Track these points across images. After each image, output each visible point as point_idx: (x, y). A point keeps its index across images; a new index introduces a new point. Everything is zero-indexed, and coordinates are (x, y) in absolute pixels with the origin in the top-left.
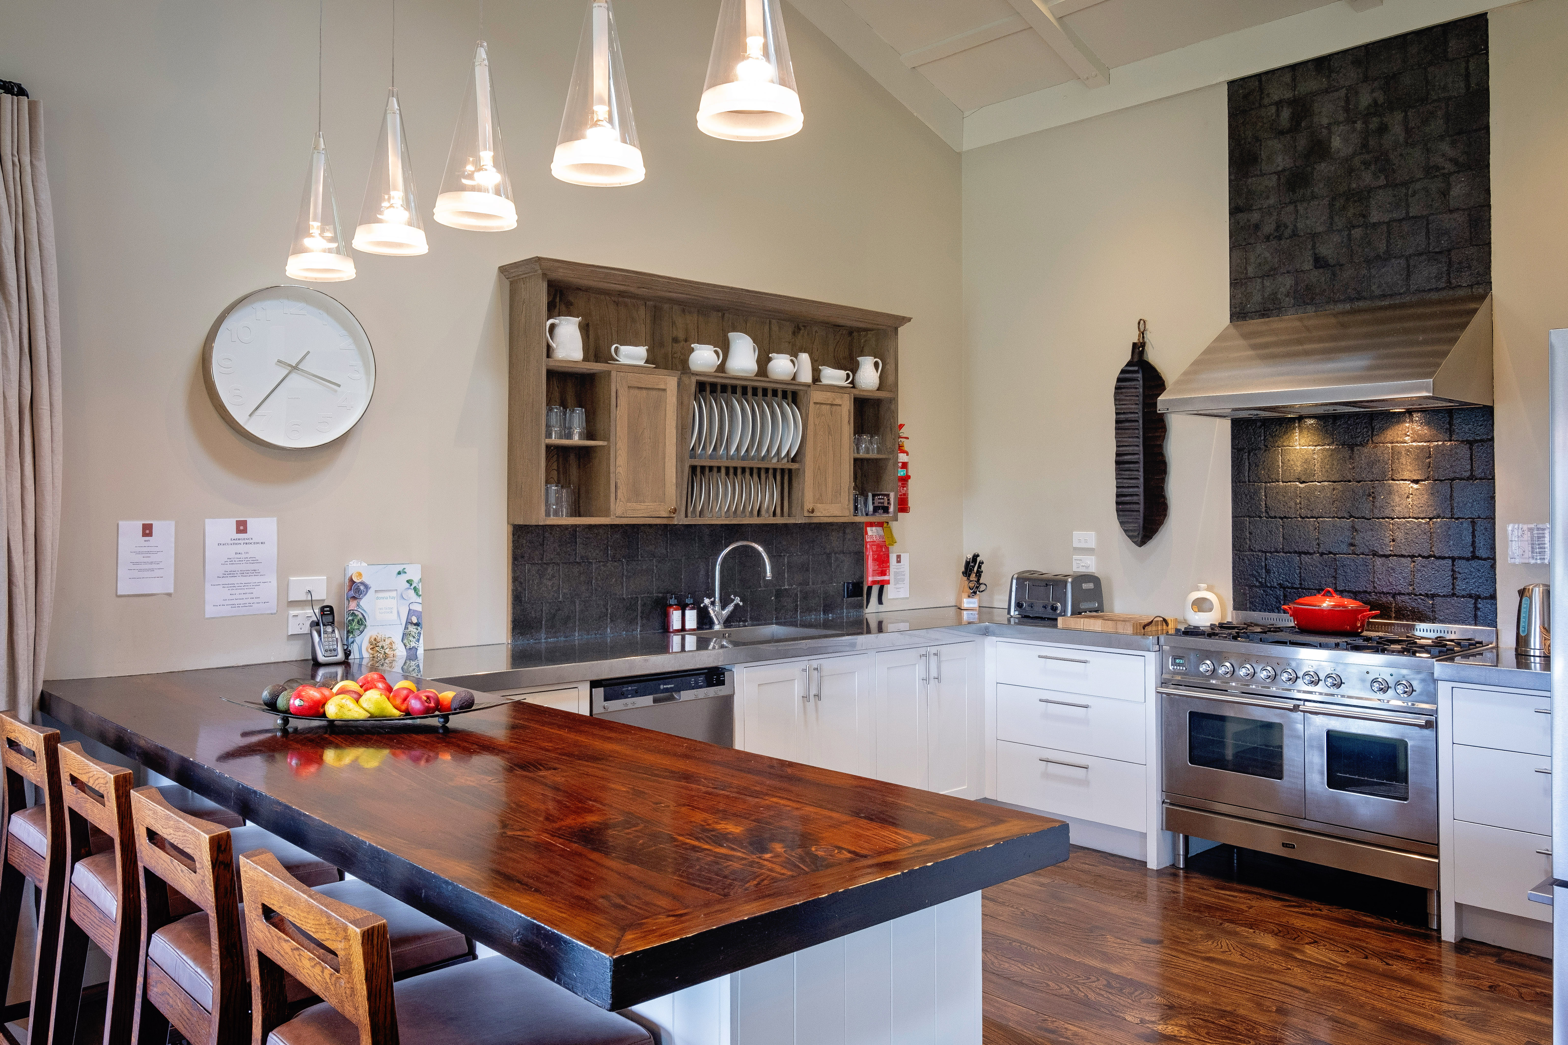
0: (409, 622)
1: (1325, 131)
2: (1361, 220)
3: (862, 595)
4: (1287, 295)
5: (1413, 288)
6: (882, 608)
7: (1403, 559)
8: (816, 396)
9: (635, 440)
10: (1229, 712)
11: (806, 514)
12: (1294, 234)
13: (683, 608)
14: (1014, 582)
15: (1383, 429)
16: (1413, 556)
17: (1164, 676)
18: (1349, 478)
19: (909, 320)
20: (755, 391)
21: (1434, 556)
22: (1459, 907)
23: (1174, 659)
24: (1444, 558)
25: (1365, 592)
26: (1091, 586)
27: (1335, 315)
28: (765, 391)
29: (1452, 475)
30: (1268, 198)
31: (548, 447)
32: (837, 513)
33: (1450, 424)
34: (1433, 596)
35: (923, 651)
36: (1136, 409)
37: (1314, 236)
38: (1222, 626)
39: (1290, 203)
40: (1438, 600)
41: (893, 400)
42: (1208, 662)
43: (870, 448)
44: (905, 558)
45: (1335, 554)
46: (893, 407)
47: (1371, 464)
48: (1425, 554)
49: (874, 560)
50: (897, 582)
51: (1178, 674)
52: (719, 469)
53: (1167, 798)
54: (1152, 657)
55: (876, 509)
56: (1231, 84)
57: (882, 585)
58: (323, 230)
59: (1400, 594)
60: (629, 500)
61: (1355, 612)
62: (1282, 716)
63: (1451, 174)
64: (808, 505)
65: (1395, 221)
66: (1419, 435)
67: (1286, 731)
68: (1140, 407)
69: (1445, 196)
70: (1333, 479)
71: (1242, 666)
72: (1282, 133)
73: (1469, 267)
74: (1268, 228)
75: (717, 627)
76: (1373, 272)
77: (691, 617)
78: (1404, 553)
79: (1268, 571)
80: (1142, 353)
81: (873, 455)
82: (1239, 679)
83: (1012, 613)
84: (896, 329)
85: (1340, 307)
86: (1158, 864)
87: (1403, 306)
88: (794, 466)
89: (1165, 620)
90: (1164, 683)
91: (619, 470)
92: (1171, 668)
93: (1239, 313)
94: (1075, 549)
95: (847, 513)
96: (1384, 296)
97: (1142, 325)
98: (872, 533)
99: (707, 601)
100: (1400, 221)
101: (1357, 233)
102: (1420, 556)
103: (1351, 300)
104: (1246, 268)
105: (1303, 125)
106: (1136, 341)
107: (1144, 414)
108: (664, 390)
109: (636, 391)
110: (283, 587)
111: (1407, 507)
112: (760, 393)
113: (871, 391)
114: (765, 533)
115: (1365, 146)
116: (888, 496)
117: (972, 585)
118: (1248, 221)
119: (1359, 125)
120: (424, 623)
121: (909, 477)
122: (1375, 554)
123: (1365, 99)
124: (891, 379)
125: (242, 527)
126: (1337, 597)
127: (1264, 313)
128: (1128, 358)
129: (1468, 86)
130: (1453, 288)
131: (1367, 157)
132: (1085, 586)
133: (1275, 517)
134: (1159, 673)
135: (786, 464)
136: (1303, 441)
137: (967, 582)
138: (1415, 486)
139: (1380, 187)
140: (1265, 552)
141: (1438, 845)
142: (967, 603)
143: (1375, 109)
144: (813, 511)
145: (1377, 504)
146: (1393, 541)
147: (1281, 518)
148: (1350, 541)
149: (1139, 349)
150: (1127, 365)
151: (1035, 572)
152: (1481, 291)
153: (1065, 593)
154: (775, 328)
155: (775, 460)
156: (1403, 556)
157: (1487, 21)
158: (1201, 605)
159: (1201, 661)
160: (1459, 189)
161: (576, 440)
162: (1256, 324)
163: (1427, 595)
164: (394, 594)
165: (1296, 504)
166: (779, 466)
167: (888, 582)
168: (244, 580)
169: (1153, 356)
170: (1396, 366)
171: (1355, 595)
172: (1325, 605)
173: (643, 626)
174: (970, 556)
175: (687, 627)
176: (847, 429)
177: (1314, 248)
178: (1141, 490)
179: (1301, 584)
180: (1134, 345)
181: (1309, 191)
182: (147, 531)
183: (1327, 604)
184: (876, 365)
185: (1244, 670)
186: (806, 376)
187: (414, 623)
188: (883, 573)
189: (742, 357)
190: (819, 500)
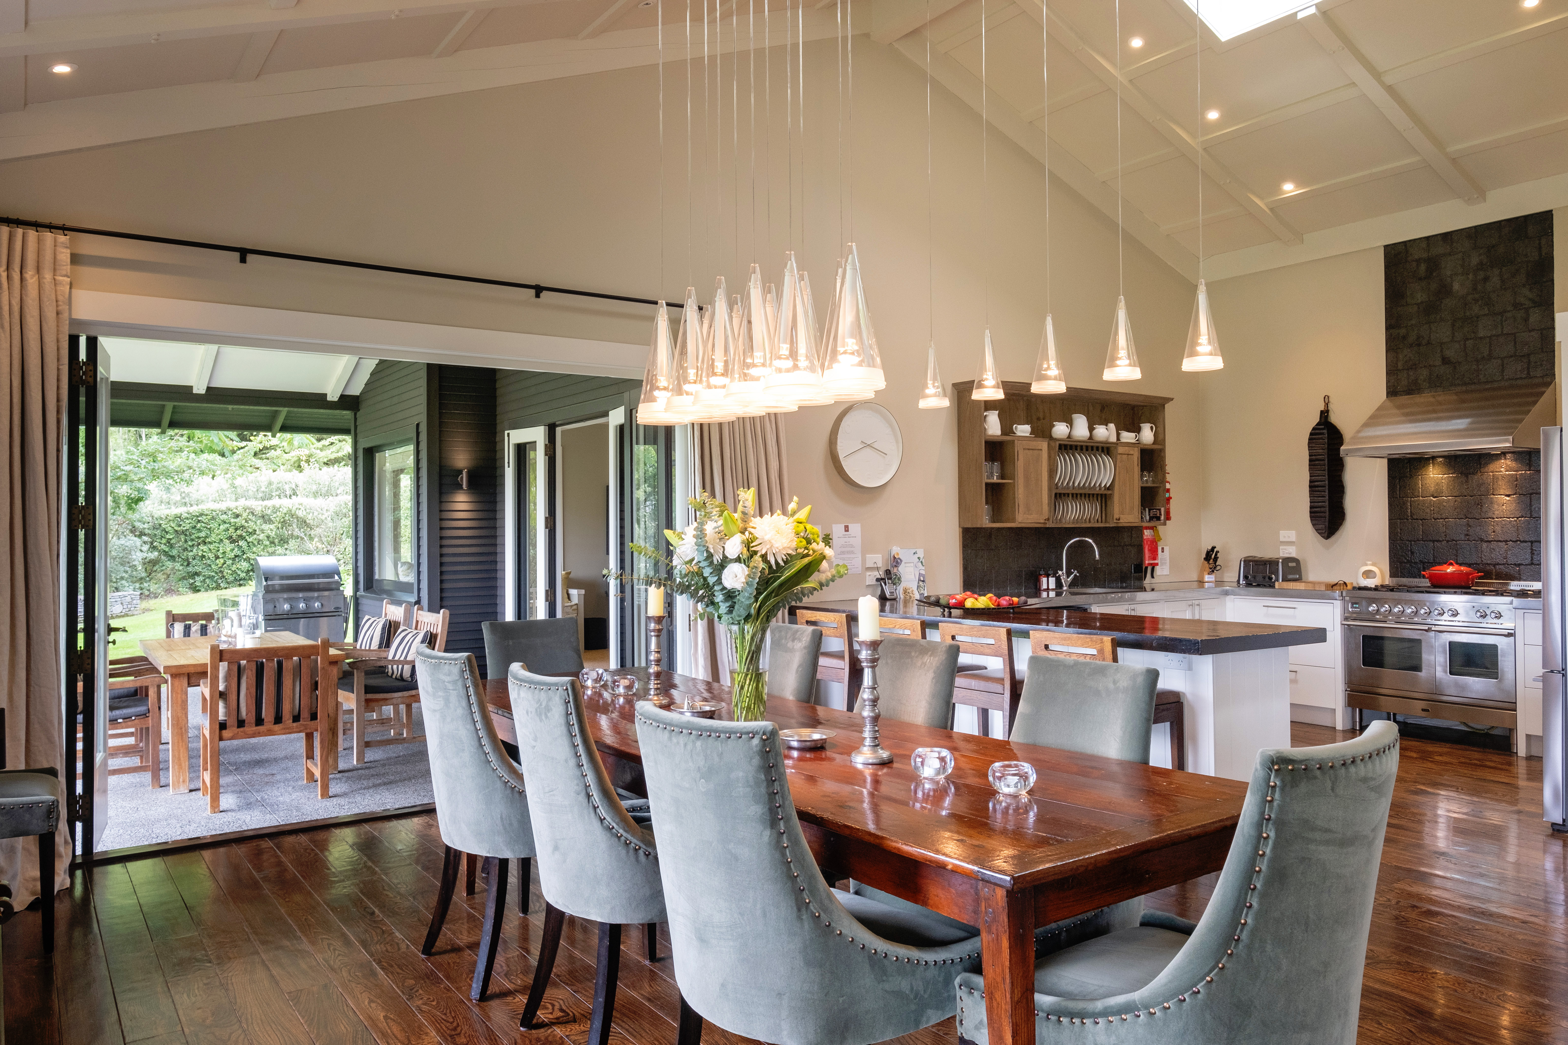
0: (919, 580)
1: (1449, 279)
2: (1473, 335)
3: (1142, 572)
4: (1424, 381)
5: (1506, 377)
6: (1153, 581)
7: (1500, 543)
8: (1121, 450)
9: (1027, 479)
10: (1387, 634)
11: (1115, 521)
12: (1429, 343)
13: (1048, 576)
14: (1242, 563)
15: (1487, 464)
16: (1506, 541)
17: (1346, 615)
18: (1465, 494)
19: (1172, 399)
20: (1087, 447)
21: (1520, 541)
22: (1528, 737)
23: (1353, 604)
24: (1526, 542)
25: (1476, 564)
26: (1294, 564)
27: (1456, 394)
28: (1092, 447)
29: (1531, 491)
30: (1410, 320)
31: (987, 484)
32: (1132, 520)
33: (1530, 460)
34: (1519, 565)
35: (1190, 603)
36: (1322, 452)
37: (1441, 344)
38: (1382, 586)
39: (1426, 323)
40: (1522, 567)
41: (1162, 450)
42: (1374, 605)
43: (1149, 480)
44: (1166, 549)
45: (1456, 541)
46: (1162, 454)
47: (1480, 485)
48: (1514, 540)
49: (1149, 550)
50: (1162, 564)
51: (1354, 613)
52: (1068, 494)
53: (1348, 687)
54: (1338, 604)
55: (1151, 519)
56: (1386, 247)
57: (1154, 566)
58: (933, 383)
59: (1498, 564)
60: (1025, 513)
61: (1468, 574)
62: (1421, 634)
63: (1530, 308)
64: (1116, 516)
65: (1494, 336)
66: (1510, 467)
67: (1423, 644)
68: (1326, 451)
69: (1526, 321)
70: (1455, 495)
71: (1395, 606)
72: (1420, 279)
73: (1541, 365)
74: (1412, 338)
75: (1065, 588)
76: (1481, 367)
77: (1052, 580)
78: (1500, 539)
79: (1412, 553)
80: (1327, 417)
81: (1150, 485)
82: (1394, 614)
83: (1241, 583)
84: (1164, 405)
85: (1459, 389)
86: (1343, 727)
87: (1499, 388)
88: (1109, 492)
89: (1345, 583)
90: (1346, 619)
91: (1020, 496)
92: (1350, 610)
93: (1392, 392)
94: (1281, 542)
95: (1137, 520)
96: (1487, 382)
97: (1327, 400)
98: (1147, 533)
99: (1060, 573)
100: (1498, 336)
101: (1470, 343)
102: (1511, 541)
103: (1465, 384)
104: (1397, 364)
105: (1434, 274)
106: (1323, 409)
107: (1329, 455)
108: (1041, 450)
109: (1027, 451)
110: (864, 560)
111: (1502, 511)
112: (1090, 449)
113: (1150, 445)
114: (1093, 532)
115: (1475, 289)
116: (1160, 510)
117: (1211, 566)
118: (1399, 333)
119: (1471, 276)
120: (926, 581)
121: (1171, 498)
122: (1482, 540)
123: (1475, 260)
124: (1161, 437)
125: (847, 528)
126: (1456, 566)
127: (1409, 392)
128: (1318, 420)
129: (1540, 255)
130: (1531, 378)
131: (1477, 296)
132: (1290, 564)
133: (1417, 519)
134: (1343, 613)
135: (1103, 492)
136: (1435, 472)
137: (1207, 565)
138: (1508, 498)
139: (1485, 315)
140: (1411, 541)
141: (1516, 703)
142: (1207, 578)
143: (1481, 266)
144: (1119, 520)
145: (1484, 510)
146: (1494, 532)
147: (1421, 520)
148: (1466, 533)
149: (1325, 414)
150: (1317, 425)
151: (1255, 557)
152: (1549, 380)
153: (1278, 569)
154: (1091, 408)
155: (1098, 489)
156: (1500, 541)
157: (1552, 215)
158: (1368, 574)
159: (1370, 605)
160: (1535, 317)
161: (995, 480)
162: (1403, 399)
163: (1515, 564)
164: (912, 565)
165: (1431, 510)
166: (1101, 492)
167: (1157, 564)
168: (849, 556)
169: (1334, 419)
170: (1491, 428)
171: (1469, 565)
172: (1448, 571)
173: (1025, 586)
174: (1210, 548)
175: (1050, 588)
176: (1137, 469)
177: (1441, 351)
178: (1327, 504)
179: (1434, 560)
180: (1322, 412)
181: (1438, 317)
183: (1450, 569)
184: (1152, 428)
185: (1397, 609)
186: (1113, 439)
187: (922, 580)
188: (1155, 559)
189: (1081, 428)
190: (1122, 513)
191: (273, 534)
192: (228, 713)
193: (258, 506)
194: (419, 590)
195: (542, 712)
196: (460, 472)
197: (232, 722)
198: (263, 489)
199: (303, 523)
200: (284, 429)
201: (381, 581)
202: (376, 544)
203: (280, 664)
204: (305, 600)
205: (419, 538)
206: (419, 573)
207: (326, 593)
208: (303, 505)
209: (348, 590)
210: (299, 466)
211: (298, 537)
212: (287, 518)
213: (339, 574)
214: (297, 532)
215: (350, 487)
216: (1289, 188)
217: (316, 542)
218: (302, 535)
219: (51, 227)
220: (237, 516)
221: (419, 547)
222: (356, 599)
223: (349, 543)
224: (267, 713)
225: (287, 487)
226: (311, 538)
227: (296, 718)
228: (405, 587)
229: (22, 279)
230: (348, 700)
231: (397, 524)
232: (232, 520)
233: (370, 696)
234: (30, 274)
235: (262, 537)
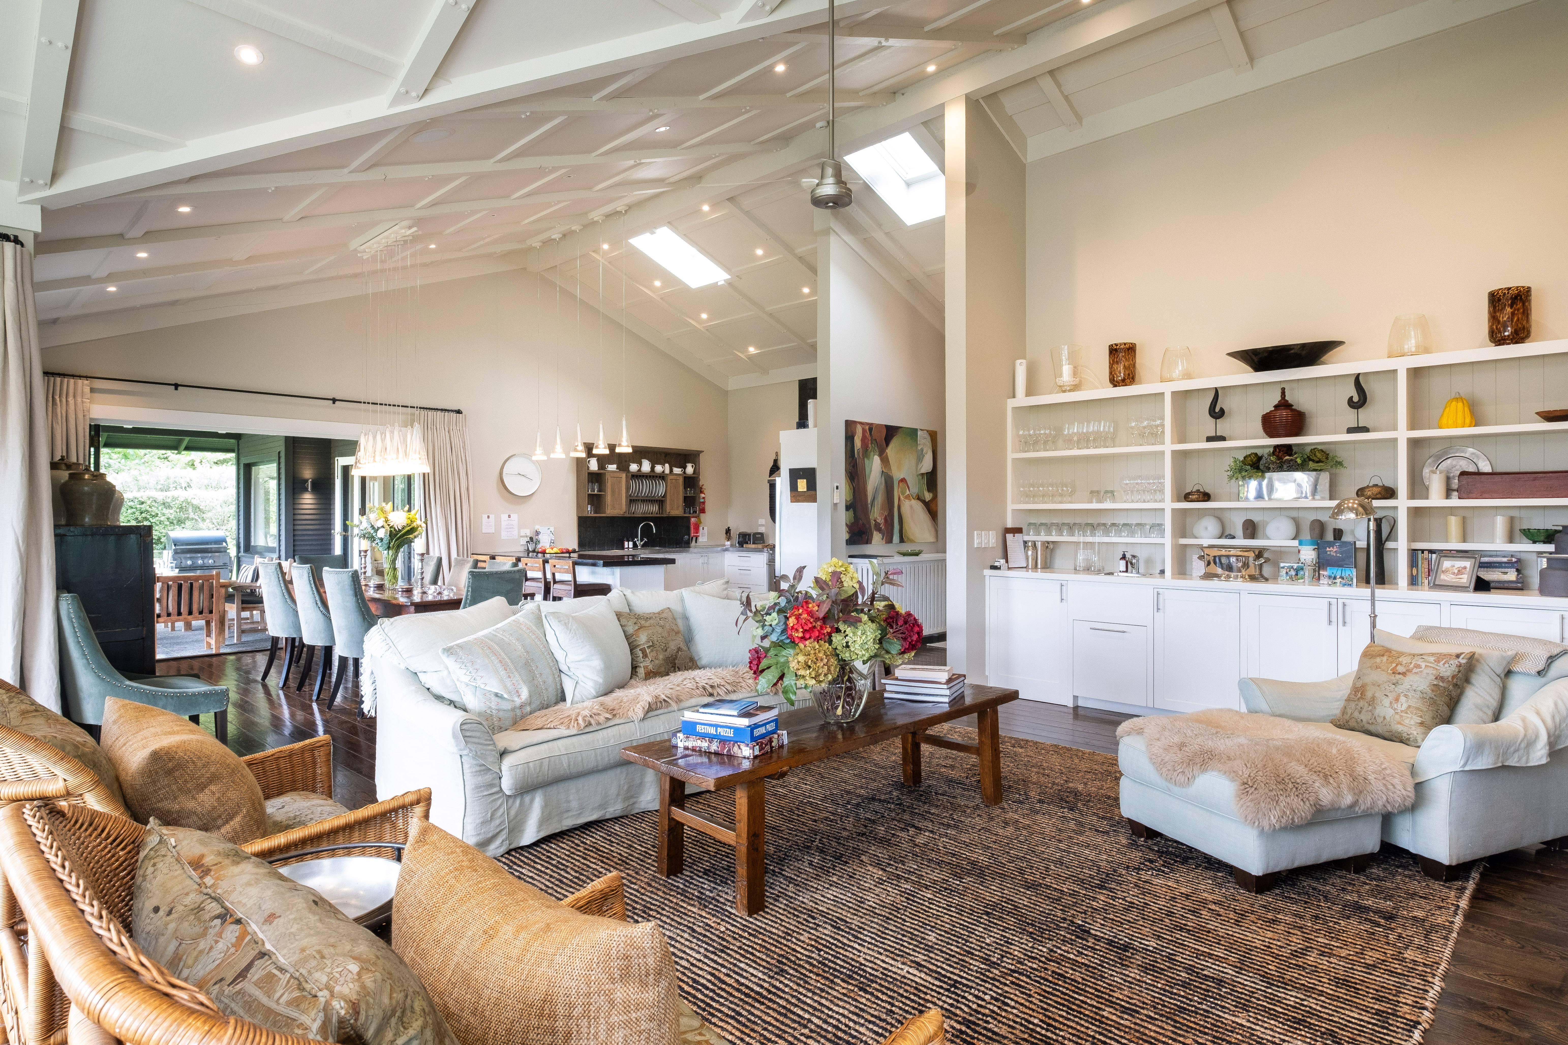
3: (690, 540)
6: (697, 544)
8: (671, 477)
9: (613, 492)
11: (668, 514)
13: (629, 541)
19: (705, 452)
20: (650, 476)
26: (759, 536)
28: (654, 477)
31: (588, 495)
32: (679, 513)
41: (698, 477)
43: (690, 493)
44: (706, 528)
46: (699, 479)
49: (693, 528)
50: (701, 535)
52: (639, 500)
55: (693, 512)
56: (799, 381)
60: (612, 509)
64: (668, 511)
75: (639, 547)
77: (631, 543)
80: (777, 462)
81: (691, 495)
84: (700, 455)
88: (664, 499)
91: (609, 500)
94: (759, 525)
95: (683, 513)
97: (777, 454)
98: (693, 520)
99: (636, 539)
106: (775, 458)
108: (622, 477)
109: (614, 478)
110: (519, 532)
112: (652, 477)
113: (691, 475)
114: (654, 519)
116: (697, 508)
120: (555, 542)
121: (705, 502)
124: (698, 471)
125: (509, 516)
128: (773, 464)
132: (757, 535)
135: (661, 498)
144: (670, 513)
150: (772, 466)
153: (751, 538)
155: (657, 497)
161: (596, 492)
164: (548, 532)
166: (659, 499)
167: (698, 536)
168: (510, 530)
169: (779, 464)
173: (615, 545)
175: (630, 547)
176: (681, 487)
180: (774, 460)
182: (488, 517)
184: (693, 467)
186: (667, 471)
187: (552, 542)
188: (697, 532)
189: (646, 466)
190: (672, 509)
191: (172, 517)
192: (161, 609)
193: (160, 496)
194: (280, 551)
195: (301, 576)
196: (307, 481)
197: (164, 613)
198: (162, 482)
199: (197, 509)
200: (187, 448)
201: (255, 547)
202: (252, 524)
203: (191, 584)
204: (202, 558)
205: (280, 520)
206: (280, 541)
207: (217, 554)
208: (195, 495)
209: (233, 552)
210: (193, 465)
211: (193, 519)
212: (184, 505)
213: (226, 542)
214: (192, 515)
215: (234, 483)
216: (752, 350)
217: (208, 523)
218: (197, 517)
219: (80, 377)
220: (143, 503)
221: (280, 525)
222: (239, 559)
223: (233, 523)
224: (184, 609)
225: (182, 481)
226: (203, 520)
227: (201, 613)
228: (271, 550)
229: (67, 401)
230: (232, 610)
231: (267, 512)
232: (138, 506)
233: (244, 605)
234: (71, 400)
235: (162, 518)
